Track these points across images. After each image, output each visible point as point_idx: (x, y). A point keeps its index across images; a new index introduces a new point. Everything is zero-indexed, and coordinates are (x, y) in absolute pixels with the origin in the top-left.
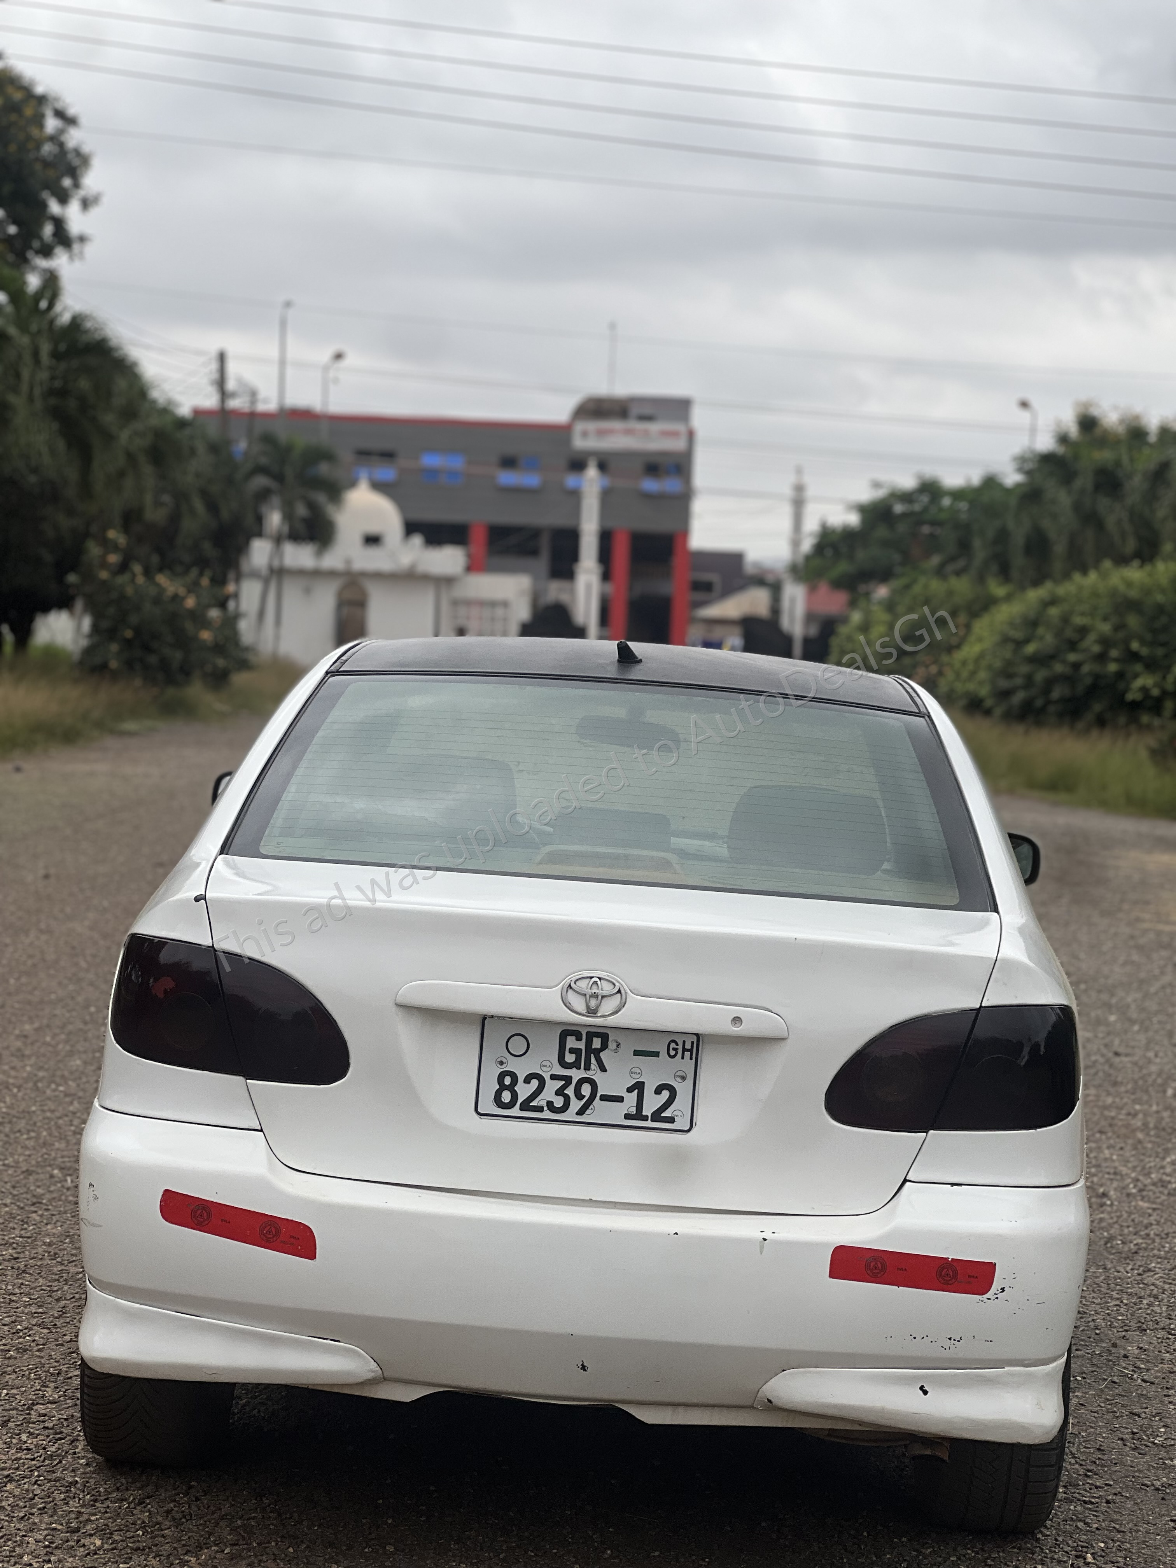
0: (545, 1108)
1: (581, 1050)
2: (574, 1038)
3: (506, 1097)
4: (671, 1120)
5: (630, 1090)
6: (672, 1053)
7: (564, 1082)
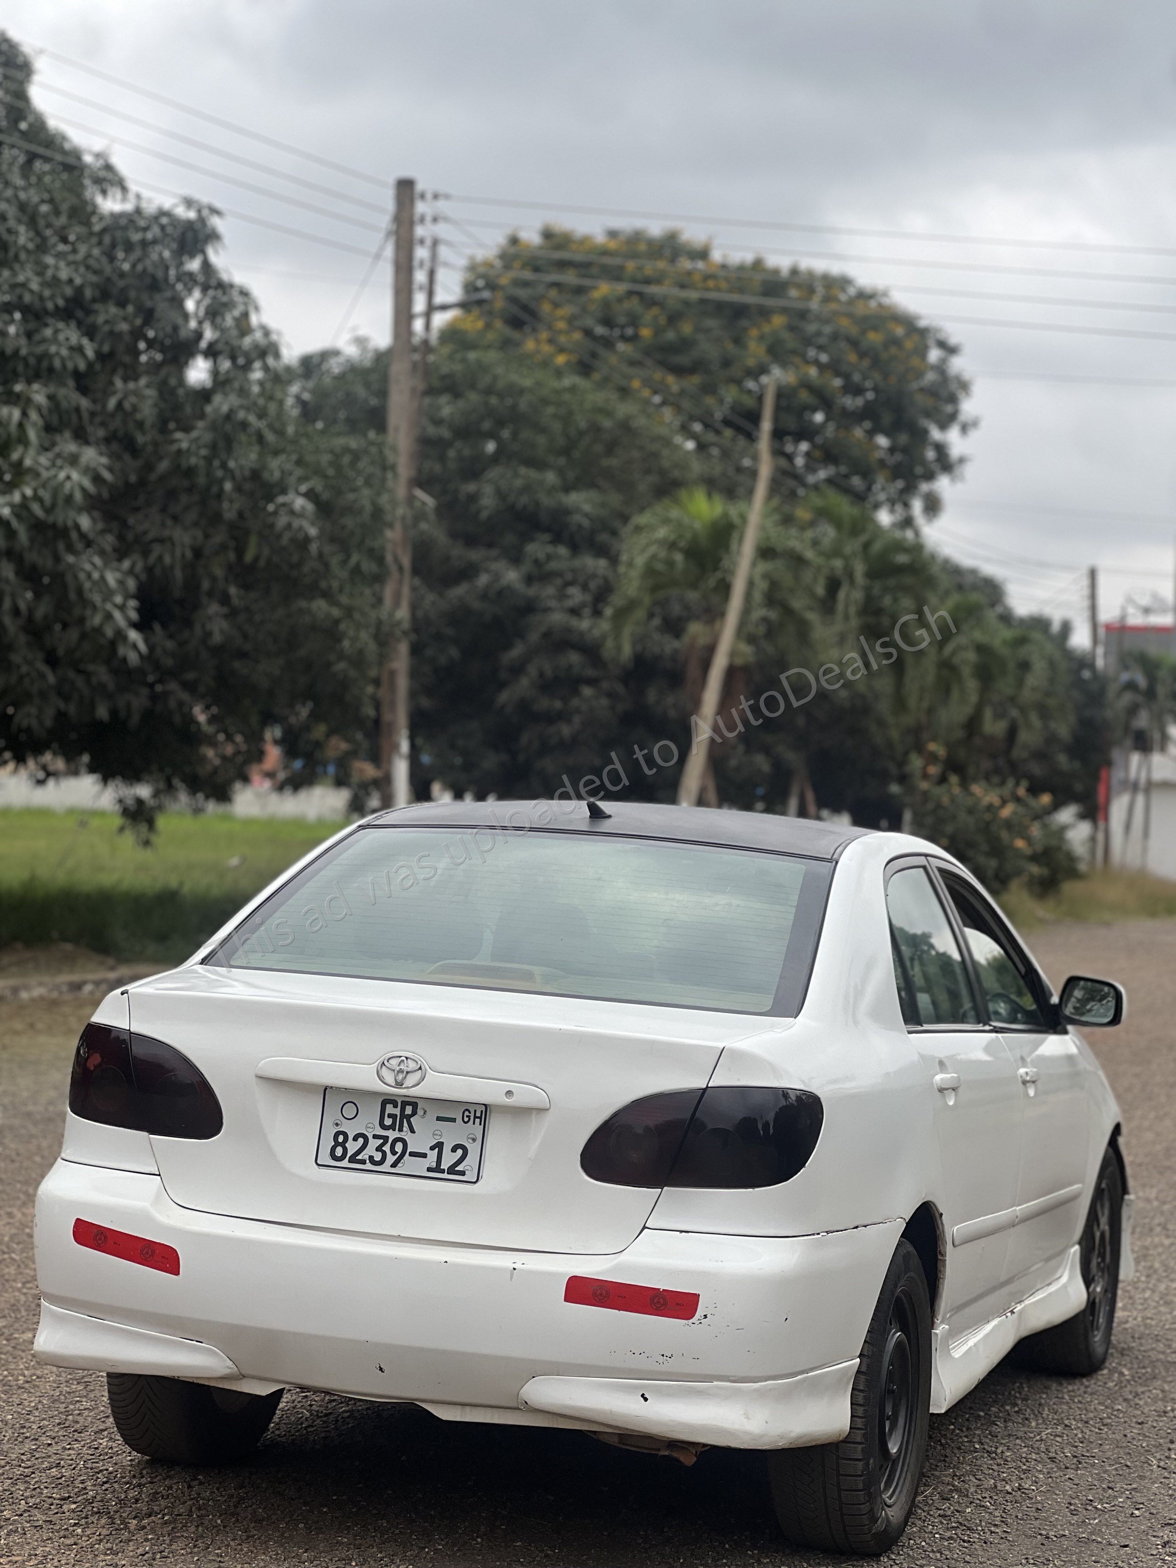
0: (368, 1161)
1: (396, 1115)
2: (392, 1105)
3: (339, 1151)
4: (463, 1173)
5: (432, 1148)
6: (466, 1119)
7: (382, 1141)
